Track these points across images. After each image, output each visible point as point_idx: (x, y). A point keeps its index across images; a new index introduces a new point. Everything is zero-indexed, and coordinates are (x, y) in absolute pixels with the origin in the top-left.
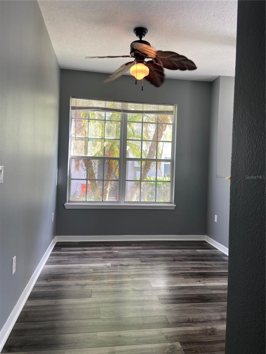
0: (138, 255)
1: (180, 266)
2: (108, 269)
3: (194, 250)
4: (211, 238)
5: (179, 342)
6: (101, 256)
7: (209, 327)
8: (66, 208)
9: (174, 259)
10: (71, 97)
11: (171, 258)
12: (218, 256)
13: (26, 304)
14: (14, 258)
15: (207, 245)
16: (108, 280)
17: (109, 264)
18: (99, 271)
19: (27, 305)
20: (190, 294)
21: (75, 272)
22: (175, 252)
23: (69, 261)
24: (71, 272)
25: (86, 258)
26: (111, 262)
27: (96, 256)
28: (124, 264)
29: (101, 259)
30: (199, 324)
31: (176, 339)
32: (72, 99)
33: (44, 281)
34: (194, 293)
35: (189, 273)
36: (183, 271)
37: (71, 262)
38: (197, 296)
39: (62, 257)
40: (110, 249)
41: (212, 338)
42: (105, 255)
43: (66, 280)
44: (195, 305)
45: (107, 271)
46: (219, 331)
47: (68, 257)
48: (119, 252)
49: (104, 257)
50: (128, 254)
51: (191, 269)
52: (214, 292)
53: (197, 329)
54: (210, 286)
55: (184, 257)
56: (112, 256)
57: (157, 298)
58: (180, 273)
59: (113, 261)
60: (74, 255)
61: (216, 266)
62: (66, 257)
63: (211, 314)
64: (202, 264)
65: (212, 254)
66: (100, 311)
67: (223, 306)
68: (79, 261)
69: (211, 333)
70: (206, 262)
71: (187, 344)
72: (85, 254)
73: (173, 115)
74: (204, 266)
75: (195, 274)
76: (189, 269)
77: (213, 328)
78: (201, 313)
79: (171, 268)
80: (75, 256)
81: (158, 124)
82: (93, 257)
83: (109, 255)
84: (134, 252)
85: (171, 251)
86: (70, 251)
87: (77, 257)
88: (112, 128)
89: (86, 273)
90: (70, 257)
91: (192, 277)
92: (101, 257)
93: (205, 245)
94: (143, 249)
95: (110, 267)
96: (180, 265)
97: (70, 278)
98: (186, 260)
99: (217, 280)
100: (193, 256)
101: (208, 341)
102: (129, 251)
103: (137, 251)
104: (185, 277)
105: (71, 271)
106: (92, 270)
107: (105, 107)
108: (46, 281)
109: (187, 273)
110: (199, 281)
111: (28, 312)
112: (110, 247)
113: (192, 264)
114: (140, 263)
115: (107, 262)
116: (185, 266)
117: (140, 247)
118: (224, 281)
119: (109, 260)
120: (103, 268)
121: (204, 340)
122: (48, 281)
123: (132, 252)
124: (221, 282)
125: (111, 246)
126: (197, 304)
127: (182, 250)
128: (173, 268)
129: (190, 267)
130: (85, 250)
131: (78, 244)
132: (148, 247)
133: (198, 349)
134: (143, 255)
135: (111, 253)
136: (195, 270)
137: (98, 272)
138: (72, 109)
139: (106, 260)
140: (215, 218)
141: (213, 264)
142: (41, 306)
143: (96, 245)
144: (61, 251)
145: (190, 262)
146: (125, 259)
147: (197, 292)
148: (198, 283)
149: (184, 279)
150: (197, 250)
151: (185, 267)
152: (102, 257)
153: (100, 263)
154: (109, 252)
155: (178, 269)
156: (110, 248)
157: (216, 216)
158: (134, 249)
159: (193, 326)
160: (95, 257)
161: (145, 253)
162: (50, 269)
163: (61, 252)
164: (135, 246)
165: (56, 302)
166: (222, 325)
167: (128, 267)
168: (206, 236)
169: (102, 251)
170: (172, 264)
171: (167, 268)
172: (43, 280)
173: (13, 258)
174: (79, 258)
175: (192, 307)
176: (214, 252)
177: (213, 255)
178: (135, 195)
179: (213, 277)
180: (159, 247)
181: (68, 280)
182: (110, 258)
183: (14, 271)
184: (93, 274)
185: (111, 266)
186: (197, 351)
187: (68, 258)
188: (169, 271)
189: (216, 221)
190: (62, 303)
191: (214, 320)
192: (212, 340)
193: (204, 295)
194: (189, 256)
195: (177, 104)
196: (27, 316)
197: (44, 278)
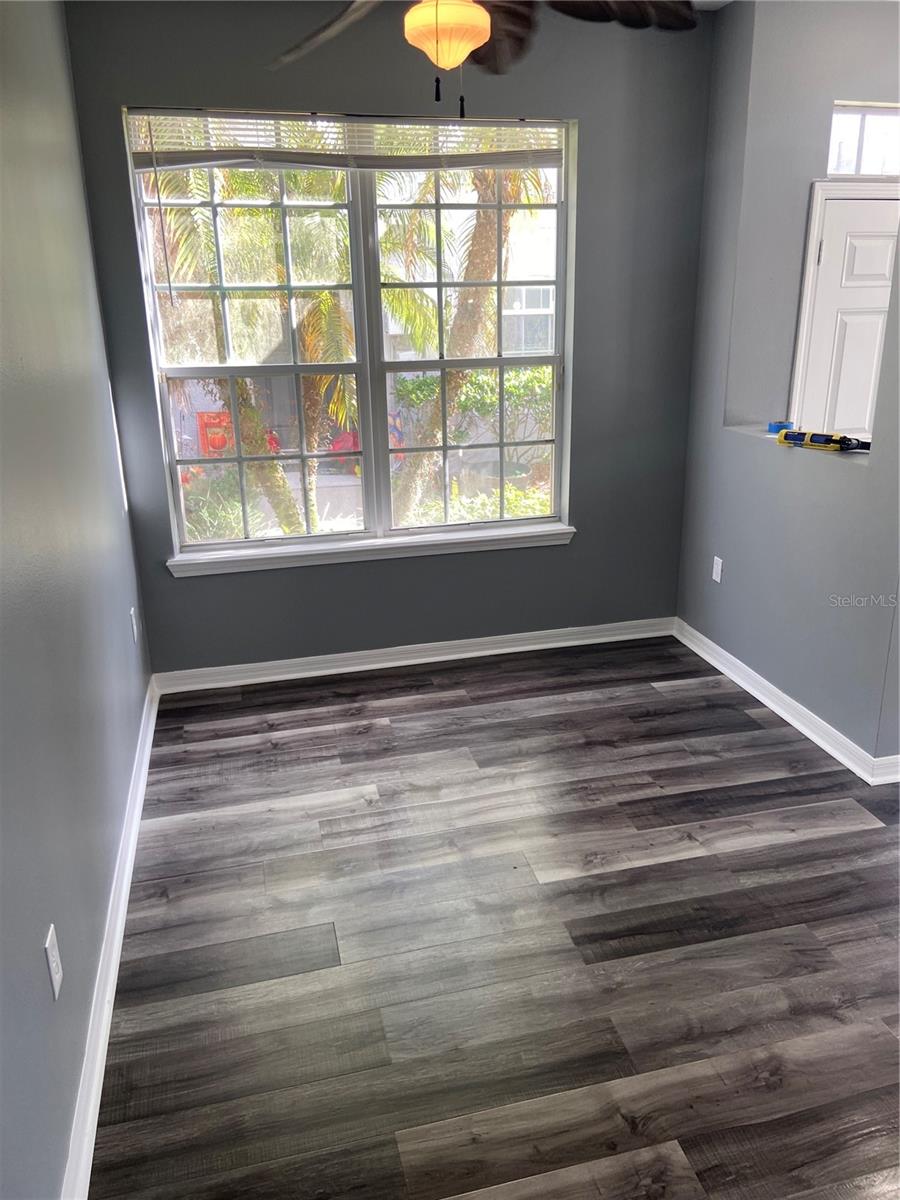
0: (460, 732)
1: (611, 771)
2: (371, 815)
3: (643, 686)
4: (698, 630)
5: (676, 1141)
6: (336, 752)
7: (761, 1054)
8: (176, 575)
9: (586, 737)
10: (125, 109)
11: (575, 733)
12: (727, 706)
13: (114, 1026)
14: (50, 940)
15: (683, 655)
16: (382, 867)
17: (370, 790)
18: (344, 827)
19: (120, 1031)
20: (670, 905)
21: (261, 843)
22: (584, 702)
23: (227, 789)
24: (244, 844)
25: (284, 764)
26: (374, 776)
27: (318, 754)
28: (421, 783)
29: (336, 765)
30: (725, 1044)
31: (664, 1125)
32: (131, 116)
33: (153, 901)
34: (681, 897)
35: (648, 800)
36: (627, 791)
37: (236, 793)
38: (696, 906)
39: (195, 771)
40: (359, 713)
41: (779, 1107)
42: (346, 745)
43: (231, 885)
44: (696, 952)
45: (368, 823)
46: (795, 1068)
47: (217, 767)
48: (395, 725)
49: (347, 757)
50: (424, 729)
51: (650, 780)
52: (748, 882)
53: (723, 1071)
54: (730, 856)
55: (617, 725)
56: (374, 747)
57: (567, 934)
58: (620, 804)
59: (382, 769)
60: (239, 754)
61: (728, 755)
62: (210, 769)
63: (756, 992)
64: (685, 750)
65: (705, 698)
66: (382, 1029)
67: (790, 948)
68: (260, 785)
69: (773, 1079)
70: (693, 740)
71: (704, 1147)
72: (275, 746)
73: (561, 167)
74: (693, 761)
75: (671, 801)
76: (648, 779)
77: (772, 1058)
78: (722, 988)
79: (585, 781)
80: (240, 763)
81: (500, 210)
82: (306, 761)
83: (362, 744)
84: (445, 720)
85: (570, 697)
86: (217, 735)
87: (249, 766)
88: (313, 239)
89: (299, 844)
90: (225, 766)
91: (661, 821)
92: (333, 757)
93: (674, 659)
94: (473, 699)
95: (377, 801)
96: (610, 765)
97: (245, 875)
98: (627, 738)
99: (746, 823)
100: (648, 715)
101: (769, 1118)
102: (425, 713)
103: (456, 710)
104: (640, 823)
105: (241, 840)
106: (315, 824)
107: (278, 146)
108: (164, 900)
109: (642, 801)
110: (690, 837)
111: (130, 1066)
112: (355, 702)
113: (651, 754)
114: (474, 769)
115: (361, 777)
116: (631, 769)
117: (461, 692)
118: (769, 823)
119: (367, 770)
120: (354, 811)
121: (756, 1117)
122: (169, 902)
123: (437, 721)
124: (759, 831)
125: (357, 694)
126: (702, 946)
127: (608, 692)
128: (592, 780)
129: (650, 773)
130: (272, 727)
131: (239, 698)
132: (486, 689)
133: (743, 1165)
134: (480, 729)
135: (368, 729)
136: (668, 786)
137: (339, 835)
138: (138, 165)
139: (357, 770)
140: (715, 566)
141: (718, 748)
142: (170, 1028)
143: (307, 694)
144: (187, 741)
145: (642, 748)
146: (422, 757)
147: (691, 892)
148: (686, 843)
149: (635, 831)
150: (654, 685)
151: (630, 775)
152: (340, 756)
153: (338, 787)
154: (357, 727)
155: (607, 783)
156: (356, 705)
157: (718, 562)
158: (441, 705)
159: (709, 1057)
160: (316, 759)
161: (483, 722)
162: (166, 837)
163: (191, 747)
164: (443, 688)
165: (219, 1002)
166: (799, 1040)
167: (437, 797)
168: (676, 618)
169: (333, 722)
170: (584, 764)
171: (571, 783)
172: (149, 897)
173: (47, 946)
174: (258, 771)
175: (689, 965)
176: (713, 687)
177: (711, 705)
178: (419, 482)
179: (731, 810)
180: (524, 685)
181: (244, 886)
182: (368, 759)
183: (58, 978)
184: (326, 842)
185: (378, 797)
186: (742, 1171)
187: (219, 774)
188: (581, 799)
189: (717, 576)
190: (242, 1003)
191: (770, 1020)
192: (780, 1112)
193: (717, 904)
194: (635, 718)
195: (576, 121)
196: (131, 1089)
197: (154, 886)
